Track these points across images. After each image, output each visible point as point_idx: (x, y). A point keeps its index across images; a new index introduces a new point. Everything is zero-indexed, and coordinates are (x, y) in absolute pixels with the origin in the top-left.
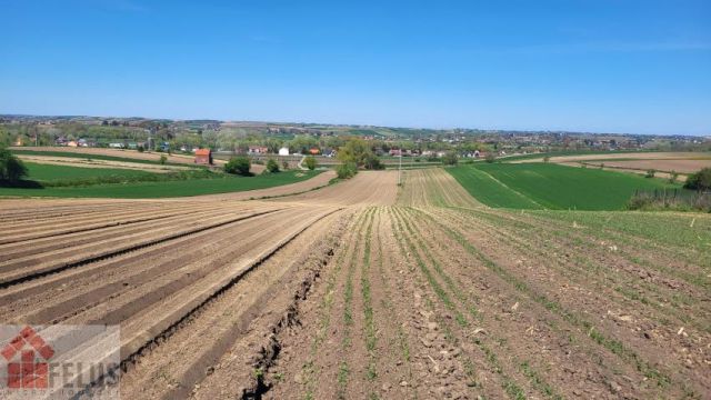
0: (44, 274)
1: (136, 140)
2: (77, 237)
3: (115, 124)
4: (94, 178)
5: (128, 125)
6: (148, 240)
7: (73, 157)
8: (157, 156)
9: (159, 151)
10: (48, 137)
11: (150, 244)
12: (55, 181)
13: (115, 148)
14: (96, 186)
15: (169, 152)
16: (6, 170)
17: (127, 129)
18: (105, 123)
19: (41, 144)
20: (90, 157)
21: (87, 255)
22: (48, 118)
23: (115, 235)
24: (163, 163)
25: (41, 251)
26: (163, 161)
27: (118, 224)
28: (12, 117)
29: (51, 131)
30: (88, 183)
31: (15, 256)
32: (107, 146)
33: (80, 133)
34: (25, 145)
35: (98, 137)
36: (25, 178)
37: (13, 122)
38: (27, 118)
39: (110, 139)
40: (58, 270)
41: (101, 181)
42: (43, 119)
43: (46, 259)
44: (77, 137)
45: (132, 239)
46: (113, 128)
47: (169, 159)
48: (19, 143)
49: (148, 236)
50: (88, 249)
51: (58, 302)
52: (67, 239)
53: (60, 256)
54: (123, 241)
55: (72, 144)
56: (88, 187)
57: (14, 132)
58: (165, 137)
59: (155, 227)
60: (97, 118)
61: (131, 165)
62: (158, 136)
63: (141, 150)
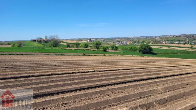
0: (163, 77)
1: (183, 41)
2: (169, 68)
3: (176, 37)
4: (170, 52)
5: (180, 37)
6: (192, 72)
7: (164, 46)
8: (190, 46)
9: (190, 44)
10: (158, 41)
11: (192, 73)
12: (159, 53)
13: (176, 44)
14: (170, 54)
15: (194, 44)
16: (148, 50)
17: (180, 38)
18: (174, 37)
19: (156, 43)
20: (169, 46)
21: (173, 74)
22: (158, 36)
23: (180, 69)
24: (192, 48)
25: (160, 71)
26: (192, 47)
27: (180, 66)
28: (150, 37)
29: (159, 40)
30: (168, 54)
31: (154, 71)
32: (174, 43)
33: (166, 40)
34: (152, 44)
35: (171, 41)
36: (152, 52)
37: (150, 38)
38: (153, 37)
39: (174, 41)
40: (166, 77)
41: (172, 53)
42: (157, 37)
43: (162, 73)
44: (165, 41)
45: (186, 71)
46: (176, 38)
47: (194, 47)
48: (151, 43)
49: (191, 70)
50: (173, 72)
51: (168, 86)
52: (167, 69)
53: (166, 73)
54: (183, 71)
55: (164, 43)
56: (168, 55)
57: (150, 40)
58: (193, 40)
59: (193, 68)
60: (171, 35)
61: (181, 49)
62: (190, 40)
63: (185, 44)
